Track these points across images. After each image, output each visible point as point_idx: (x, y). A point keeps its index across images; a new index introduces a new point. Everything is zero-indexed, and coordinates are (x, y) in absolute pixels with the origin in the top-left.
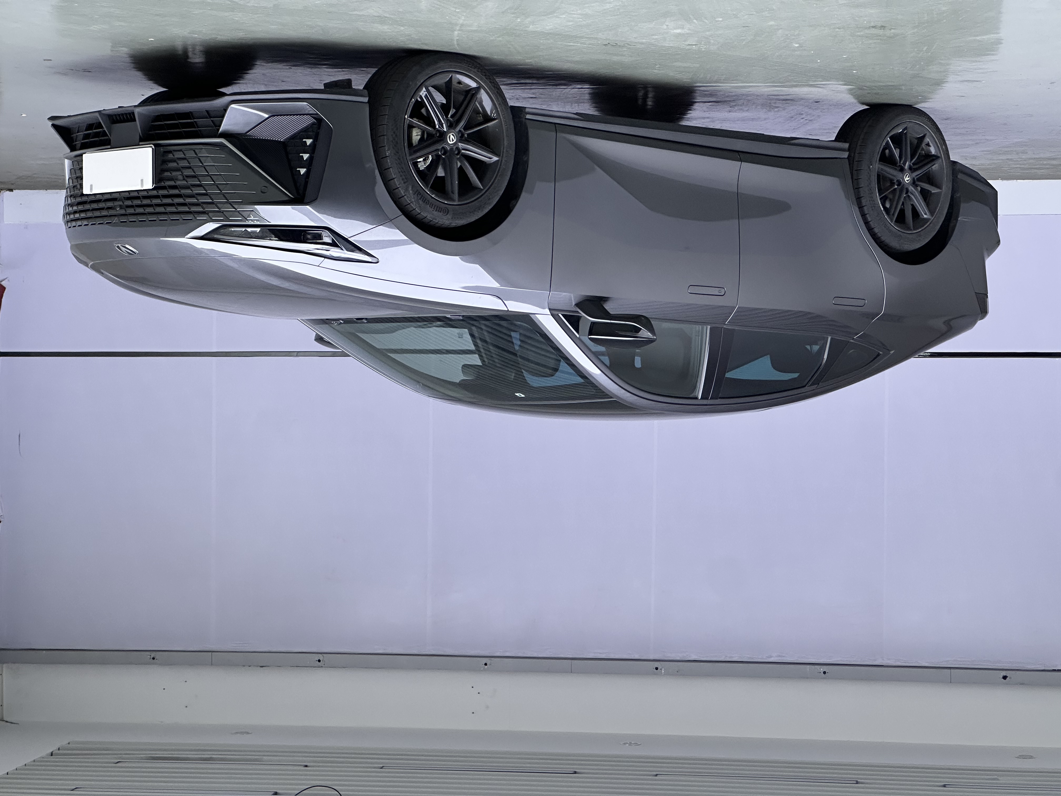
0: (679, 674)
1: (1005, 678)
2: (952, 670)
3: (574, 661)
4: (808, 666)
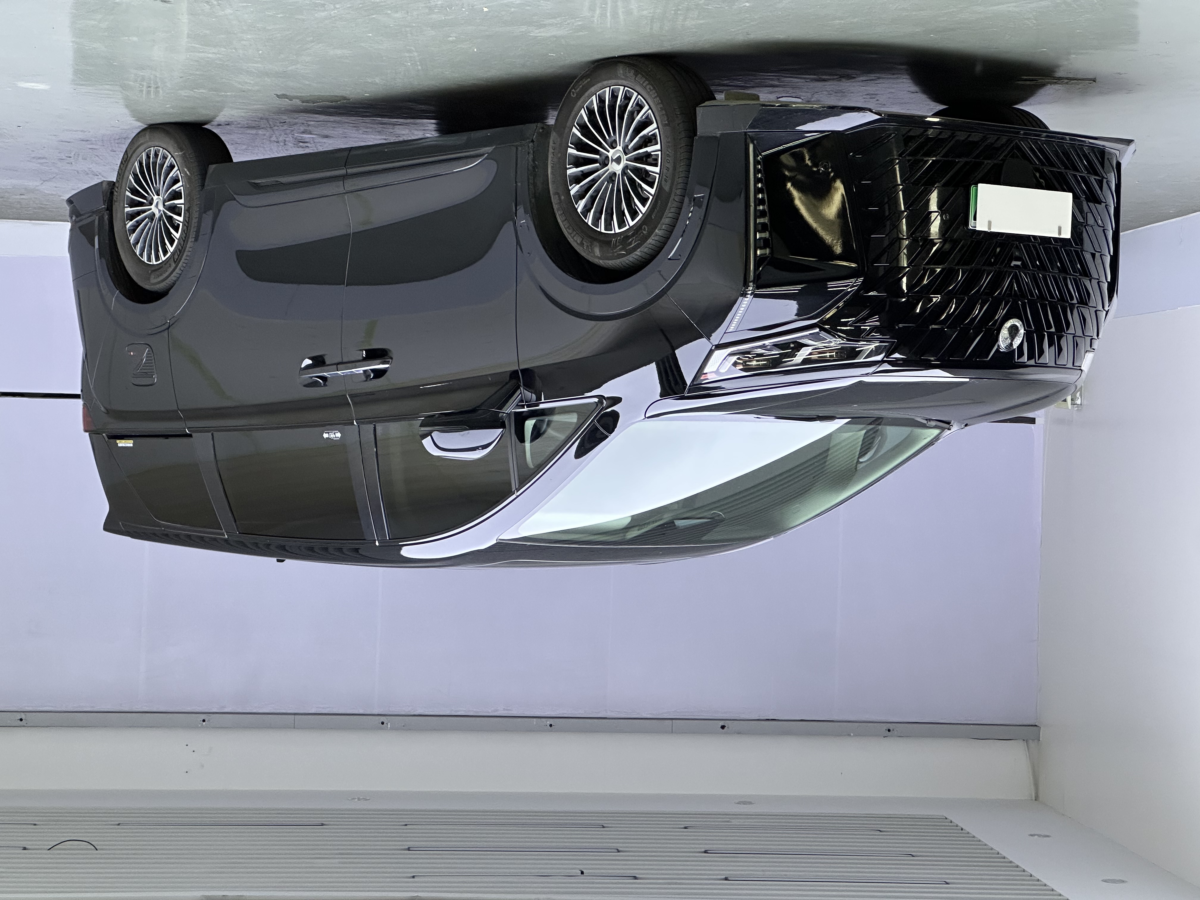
0: (406, 728)
1: (723, 727)
2: (674, 721)
3: (297, 716)
4: (535, 719)
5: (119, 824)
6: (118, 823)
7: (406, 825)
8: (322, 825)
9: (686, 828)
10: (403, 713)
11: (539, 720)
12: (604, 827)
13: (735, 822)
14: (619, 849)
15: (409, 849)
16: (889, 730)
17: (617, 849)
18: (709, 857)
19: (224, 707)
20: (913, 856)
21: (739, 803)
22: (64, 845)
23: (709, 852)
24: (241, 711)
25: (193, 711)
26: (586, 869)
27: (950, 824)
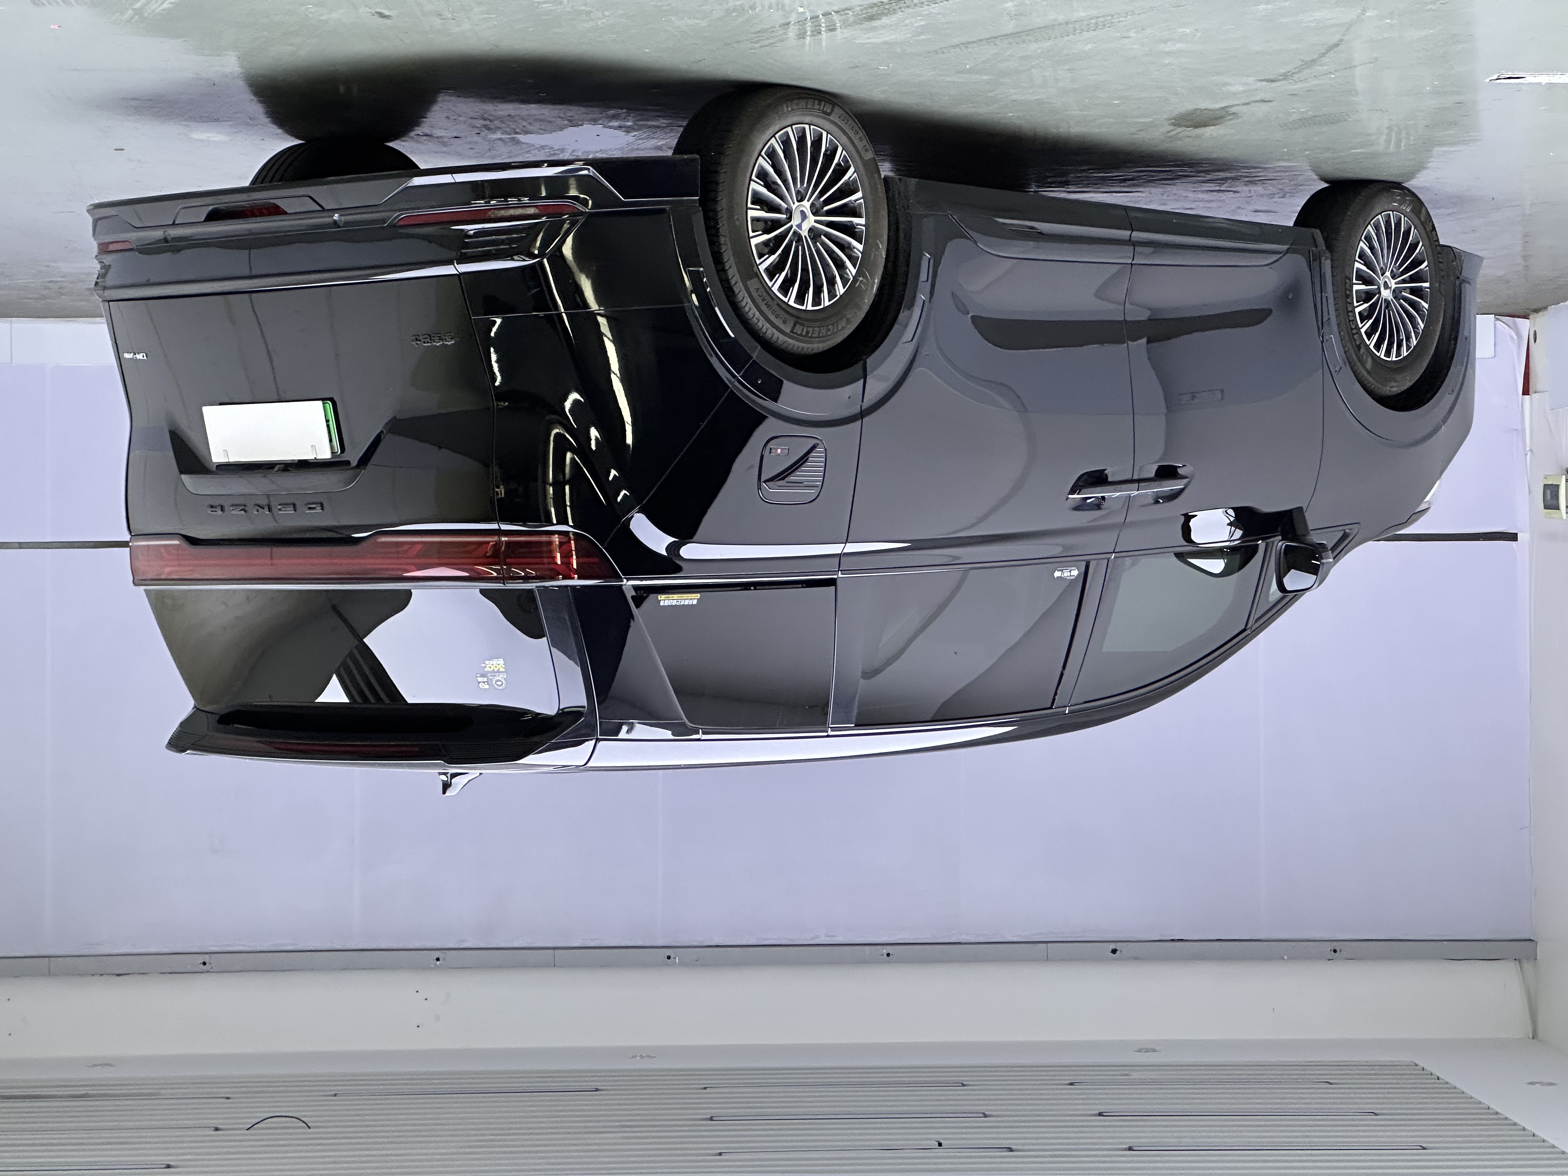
0: (698, 963)
1: (1114, 951)
2: (1049, 945)
3: (557, 951)
4: (867, 947)
5: (335, 1095)
6: (334, 1093)
7: (705, 1088)
8: (597, 1090)
9: (1071, 1084)
10: (695, 944)
11: (873, 947)
12: (963, 1085)
13: (1135, 1075)
14: (986, 1113)
15: (711, 1119)
16: (1335, 951)
17: (984, 1114)
18: (1105, 1121)
19: (464, 941)
20: (1376, 1114)
21: (1139, 1051)
22: (266, 1123)
23: (1105, 1114)
24: (484, 946)
25: (423, 947)
26: (945, 1139)
27: (1422, 1072)
